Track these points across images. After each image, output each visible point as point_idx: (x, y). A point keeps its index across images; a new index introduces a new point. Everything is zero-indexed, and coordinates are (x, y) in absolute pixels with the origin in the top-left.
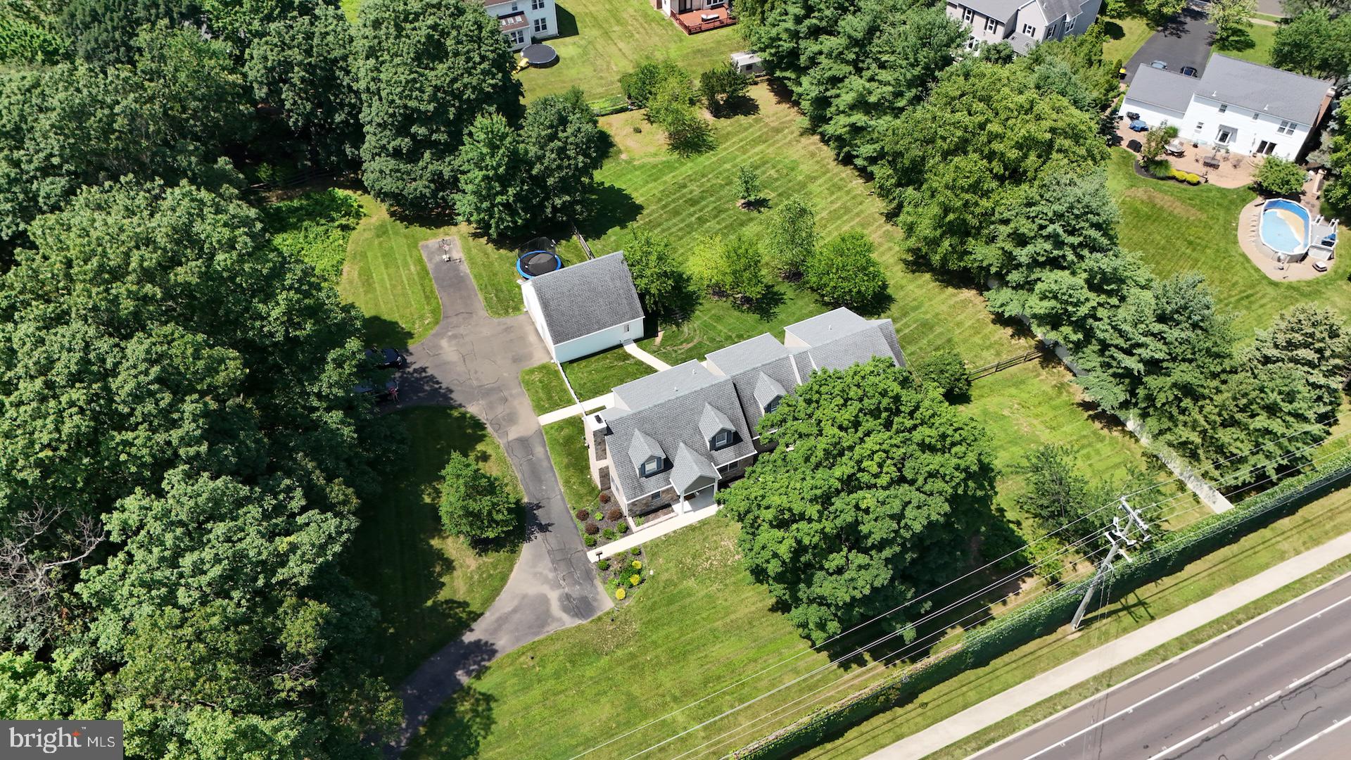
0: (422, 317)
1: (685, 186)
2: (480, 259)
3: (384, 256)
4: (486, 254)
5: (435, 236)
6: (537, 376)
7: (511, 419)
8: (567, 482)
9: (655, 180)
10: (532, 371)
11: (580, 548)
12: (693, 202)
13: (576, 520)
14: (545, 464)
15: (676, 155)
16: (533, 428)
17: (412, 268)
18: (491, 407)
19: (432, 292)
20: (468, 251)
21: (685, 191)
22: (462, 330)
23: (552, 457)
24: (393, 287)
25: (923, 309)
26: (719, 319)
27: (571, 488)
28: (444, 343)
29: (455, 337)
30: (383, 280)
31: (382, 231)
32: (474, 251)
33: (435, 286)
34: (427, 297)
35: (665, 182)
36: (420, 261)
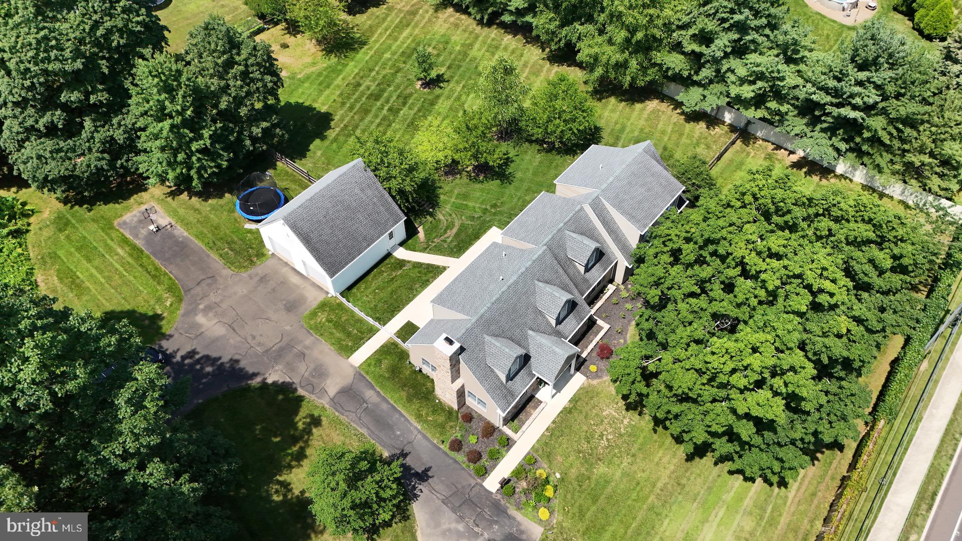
0: (159, 300)
1: (359, 85)
2: (192, 217)
3: (79, 249)
4: (196, 210)
5: (128, 209)
6: (322, 317)
7: (320, 372)
8: (419, 417)
9: (328, 87)
10: (314, 314)
11: (473, 482)
12: (376, 97)
13: (453, 454)
14: (384, 406)
15: (333, 59)
16: (350, 373)
17: (120, 251)
18: (290, 367)
19: (156, 269)
20: (174, 213)
21: (361, 88)
22: (213, 298)
23: (388, 397)
24: (109, 279)
25: (628, 130)
26: (465, 196)
27: (426, 421)
28: (200, 319)
29: (208, 308)
30: (92, 275)
31: (61, 223)
32: (182, 211)
33: (157, 262)
34: (154, 277)
35: (338, 86)
36: (125, 241)
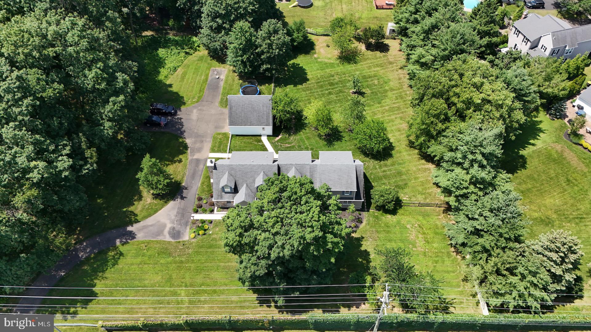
0: (194, 98)
1: (333, 76)
2: (230, 81)
3: (196, 69)
4: (234, 80)
5: (219, 67)
6: (220, 136)
7: (199, 150)
8: (203, 183)
9: (322, 70)
10: (219, 134)
11: (191, 211)
12: (331, 84)
13: (196, 200)
14: (200, 173)
15: (338, 62)
16: (205, 157)
17: (203, 77)
18: (195, 143)
19: (204, 89)
20: (227, 77)
21: (332, 78)
22: (204, 108)
23: (204, 171)
24: (191, 82)
26: (308, 138)
27: (202, 186)
28: (195, 111)
29: (200, 110)
30: (189, 78)
31: (201, 59)
32: (230, 78)
33: (206, 87)
34: (200, 91)
35: (326, 72)
36: (207, 75)
